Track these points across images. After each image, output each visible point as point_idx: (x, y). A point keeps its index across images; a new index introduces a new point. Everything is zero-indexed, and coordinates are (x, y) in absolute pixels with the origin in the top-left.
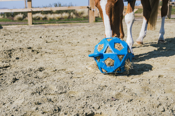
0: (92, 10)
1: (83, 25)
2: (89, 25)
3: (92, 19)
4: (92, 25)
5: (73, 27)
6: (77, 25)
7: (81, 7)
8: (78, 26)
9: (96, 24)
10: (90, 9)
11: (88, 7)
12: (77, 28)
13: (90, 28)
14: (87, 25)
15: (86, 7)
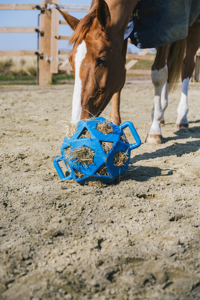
0: (46, 59)
1: (27, 90)
2: (39, 89)
3: (45, 77)
4: (45, 91)
5: (6, 93)
6: (15, 90)
7: (22, 51)
8: (16, 92)
9: (54, 89)
10: (42, 58)
11: (37, 53)
12: (15, 95)
13: (43, 96)
14: (35, 90)
15: (34, 53)
